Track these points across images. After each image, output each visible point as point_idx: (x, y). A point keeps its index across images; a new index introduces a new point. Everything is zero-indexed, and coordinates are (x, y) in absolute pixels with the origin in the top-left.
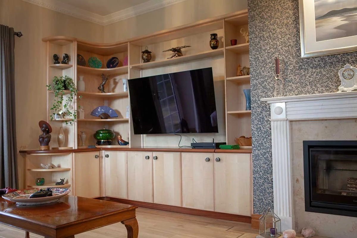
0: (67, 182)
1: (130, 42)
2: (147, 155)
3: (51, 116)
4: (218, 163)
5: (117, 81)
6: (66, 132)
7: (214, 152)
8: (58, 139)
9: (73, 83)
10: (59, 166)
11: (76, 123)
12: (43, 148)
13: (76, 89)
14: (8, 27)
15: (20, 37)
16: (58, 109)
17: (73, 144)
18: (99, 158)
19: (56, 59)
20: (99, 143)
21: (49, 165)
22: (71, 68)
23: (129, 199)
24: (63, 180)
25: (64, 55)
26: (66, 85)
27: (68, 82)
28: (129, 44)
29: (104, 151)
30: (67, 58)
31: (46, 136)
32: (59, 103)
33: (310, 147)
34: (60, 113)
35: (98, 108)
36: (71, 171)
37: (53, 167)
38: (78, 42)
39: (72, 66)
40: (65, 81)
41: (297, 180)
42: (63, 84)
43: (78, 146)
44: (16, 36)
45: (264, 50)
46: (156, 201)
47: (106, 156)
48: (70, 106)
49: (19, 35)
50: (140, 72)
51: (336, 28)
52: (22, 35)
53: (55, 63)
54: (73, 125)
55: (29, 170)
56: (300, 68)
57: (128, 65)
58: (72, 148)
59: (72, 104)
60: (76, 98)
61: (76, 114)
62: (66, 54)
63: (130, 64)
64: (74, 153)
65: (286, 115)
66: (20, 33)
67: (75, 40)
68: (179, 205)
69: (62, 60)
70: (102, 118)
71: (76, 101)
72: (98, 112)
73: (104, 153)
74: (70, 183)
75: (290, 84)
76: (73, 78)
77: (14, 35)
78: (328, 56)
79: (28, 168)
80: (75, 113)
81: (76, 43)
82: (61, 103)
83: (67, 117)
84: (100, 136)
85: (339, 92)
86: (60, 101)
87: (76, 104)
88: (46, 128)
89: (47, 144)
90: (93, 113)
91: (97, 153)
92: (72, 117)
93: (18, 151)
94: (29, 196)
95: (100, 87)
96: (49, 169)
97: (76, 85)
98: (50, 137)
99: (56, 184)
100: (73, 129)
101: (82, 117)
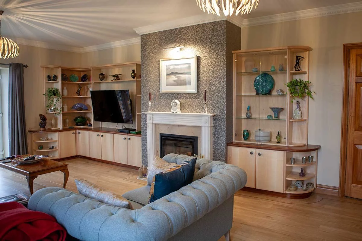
0: (56, 148)
1: (93, 68)
2: (98, 134)
3: (46, 111)
4: (129, 140)
5: (88, 87)
6: (56, 119)
7: (127, 135)
8: (51, 123)
9: (59, 92)
10: (52, 139)
11: (61, 115)
12: (42, 129)
13: (61, 95)
14: (19, 63)
15: (26, 67)
16: (50, 107)
17: (60, 126)
18: (75, 134)
19: (49, 78)
20: (77, 125)
21: (45, 138)
22: (58, 83)
23: (91, 157)
24: (53, 147)
25: (54, 76)
26: (55, 93)
27: (56, 92)
28: (92, 69)
29: (78, 130)
30: (56, 77)
31: (43, 122)
32: (51, 104)
33: (162, 136)
34: (52, 109)
35: (76, 104)
36: (58, 142)
37: (47, 140)
38: (62, 68)
39: (58, 82)
40: (54, 91)
41: (158, 152)
42: (53, 93)
43: (63, 127)
44: (24, 67)
45: (147, 87)
46: (103, 159)
47: (79, 133)
48: (58, 105)
49: (26, 66)
50: (99, 85)
51: (173, 81)
52: (28, 66)
53: (48, 80)
54: (60, 116)
55: (34, 141)
56: (160, 98)
57: (91, 81)
58: (59, 129)
59: (59, 104)
60: (61, 100)
61: (62, 109)
62: (55, 75)
63: (93, 81)
64: (59, 132)
65: (153, 121)
66: (26, 65)
67: (60, 67)
68: (113, 161)
69: (53, 78)
70: (78, 111)
71: (61, 102)
72: (76, 107)
73: (78, 131)
74: (57, 148)
75: (156, 105)
76: (59, 89)
77: (23, 67)
78: (171, 94)
79: (34, 140)
80: (60, 109)
81: (61, 69)
82: (52, 103)
83: (57, 111)
84: (77, 121)
85: (171, 113)
86: (51, 102)
87: (61, 103)
88: (43, 118)
89: (44, 127)
90: (73, 108)
91: (74, 131)
92: (59, 111)
93: (27, 131)
94: (23, 160)
95: (77, 92)
96: (45, 141)
97: (61, 93)
98: (46, 123)
99: (50, 149)
100: (60, 118)
101: (66, 110)
